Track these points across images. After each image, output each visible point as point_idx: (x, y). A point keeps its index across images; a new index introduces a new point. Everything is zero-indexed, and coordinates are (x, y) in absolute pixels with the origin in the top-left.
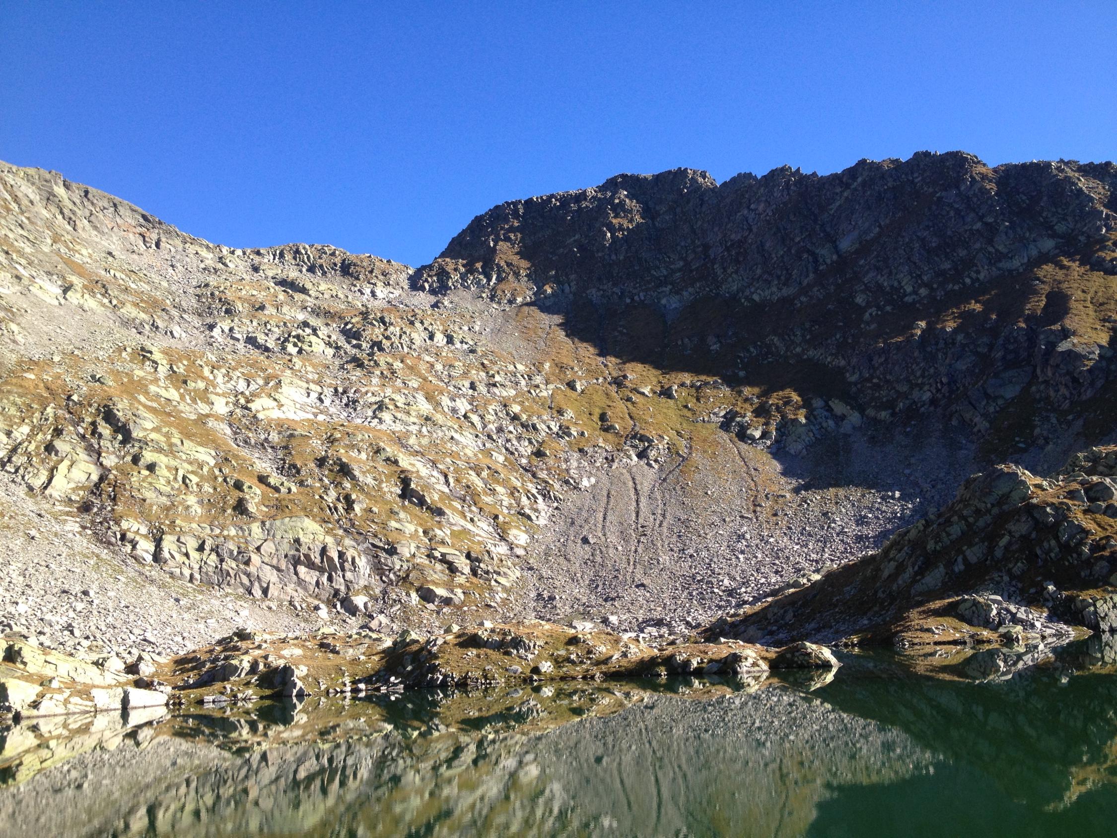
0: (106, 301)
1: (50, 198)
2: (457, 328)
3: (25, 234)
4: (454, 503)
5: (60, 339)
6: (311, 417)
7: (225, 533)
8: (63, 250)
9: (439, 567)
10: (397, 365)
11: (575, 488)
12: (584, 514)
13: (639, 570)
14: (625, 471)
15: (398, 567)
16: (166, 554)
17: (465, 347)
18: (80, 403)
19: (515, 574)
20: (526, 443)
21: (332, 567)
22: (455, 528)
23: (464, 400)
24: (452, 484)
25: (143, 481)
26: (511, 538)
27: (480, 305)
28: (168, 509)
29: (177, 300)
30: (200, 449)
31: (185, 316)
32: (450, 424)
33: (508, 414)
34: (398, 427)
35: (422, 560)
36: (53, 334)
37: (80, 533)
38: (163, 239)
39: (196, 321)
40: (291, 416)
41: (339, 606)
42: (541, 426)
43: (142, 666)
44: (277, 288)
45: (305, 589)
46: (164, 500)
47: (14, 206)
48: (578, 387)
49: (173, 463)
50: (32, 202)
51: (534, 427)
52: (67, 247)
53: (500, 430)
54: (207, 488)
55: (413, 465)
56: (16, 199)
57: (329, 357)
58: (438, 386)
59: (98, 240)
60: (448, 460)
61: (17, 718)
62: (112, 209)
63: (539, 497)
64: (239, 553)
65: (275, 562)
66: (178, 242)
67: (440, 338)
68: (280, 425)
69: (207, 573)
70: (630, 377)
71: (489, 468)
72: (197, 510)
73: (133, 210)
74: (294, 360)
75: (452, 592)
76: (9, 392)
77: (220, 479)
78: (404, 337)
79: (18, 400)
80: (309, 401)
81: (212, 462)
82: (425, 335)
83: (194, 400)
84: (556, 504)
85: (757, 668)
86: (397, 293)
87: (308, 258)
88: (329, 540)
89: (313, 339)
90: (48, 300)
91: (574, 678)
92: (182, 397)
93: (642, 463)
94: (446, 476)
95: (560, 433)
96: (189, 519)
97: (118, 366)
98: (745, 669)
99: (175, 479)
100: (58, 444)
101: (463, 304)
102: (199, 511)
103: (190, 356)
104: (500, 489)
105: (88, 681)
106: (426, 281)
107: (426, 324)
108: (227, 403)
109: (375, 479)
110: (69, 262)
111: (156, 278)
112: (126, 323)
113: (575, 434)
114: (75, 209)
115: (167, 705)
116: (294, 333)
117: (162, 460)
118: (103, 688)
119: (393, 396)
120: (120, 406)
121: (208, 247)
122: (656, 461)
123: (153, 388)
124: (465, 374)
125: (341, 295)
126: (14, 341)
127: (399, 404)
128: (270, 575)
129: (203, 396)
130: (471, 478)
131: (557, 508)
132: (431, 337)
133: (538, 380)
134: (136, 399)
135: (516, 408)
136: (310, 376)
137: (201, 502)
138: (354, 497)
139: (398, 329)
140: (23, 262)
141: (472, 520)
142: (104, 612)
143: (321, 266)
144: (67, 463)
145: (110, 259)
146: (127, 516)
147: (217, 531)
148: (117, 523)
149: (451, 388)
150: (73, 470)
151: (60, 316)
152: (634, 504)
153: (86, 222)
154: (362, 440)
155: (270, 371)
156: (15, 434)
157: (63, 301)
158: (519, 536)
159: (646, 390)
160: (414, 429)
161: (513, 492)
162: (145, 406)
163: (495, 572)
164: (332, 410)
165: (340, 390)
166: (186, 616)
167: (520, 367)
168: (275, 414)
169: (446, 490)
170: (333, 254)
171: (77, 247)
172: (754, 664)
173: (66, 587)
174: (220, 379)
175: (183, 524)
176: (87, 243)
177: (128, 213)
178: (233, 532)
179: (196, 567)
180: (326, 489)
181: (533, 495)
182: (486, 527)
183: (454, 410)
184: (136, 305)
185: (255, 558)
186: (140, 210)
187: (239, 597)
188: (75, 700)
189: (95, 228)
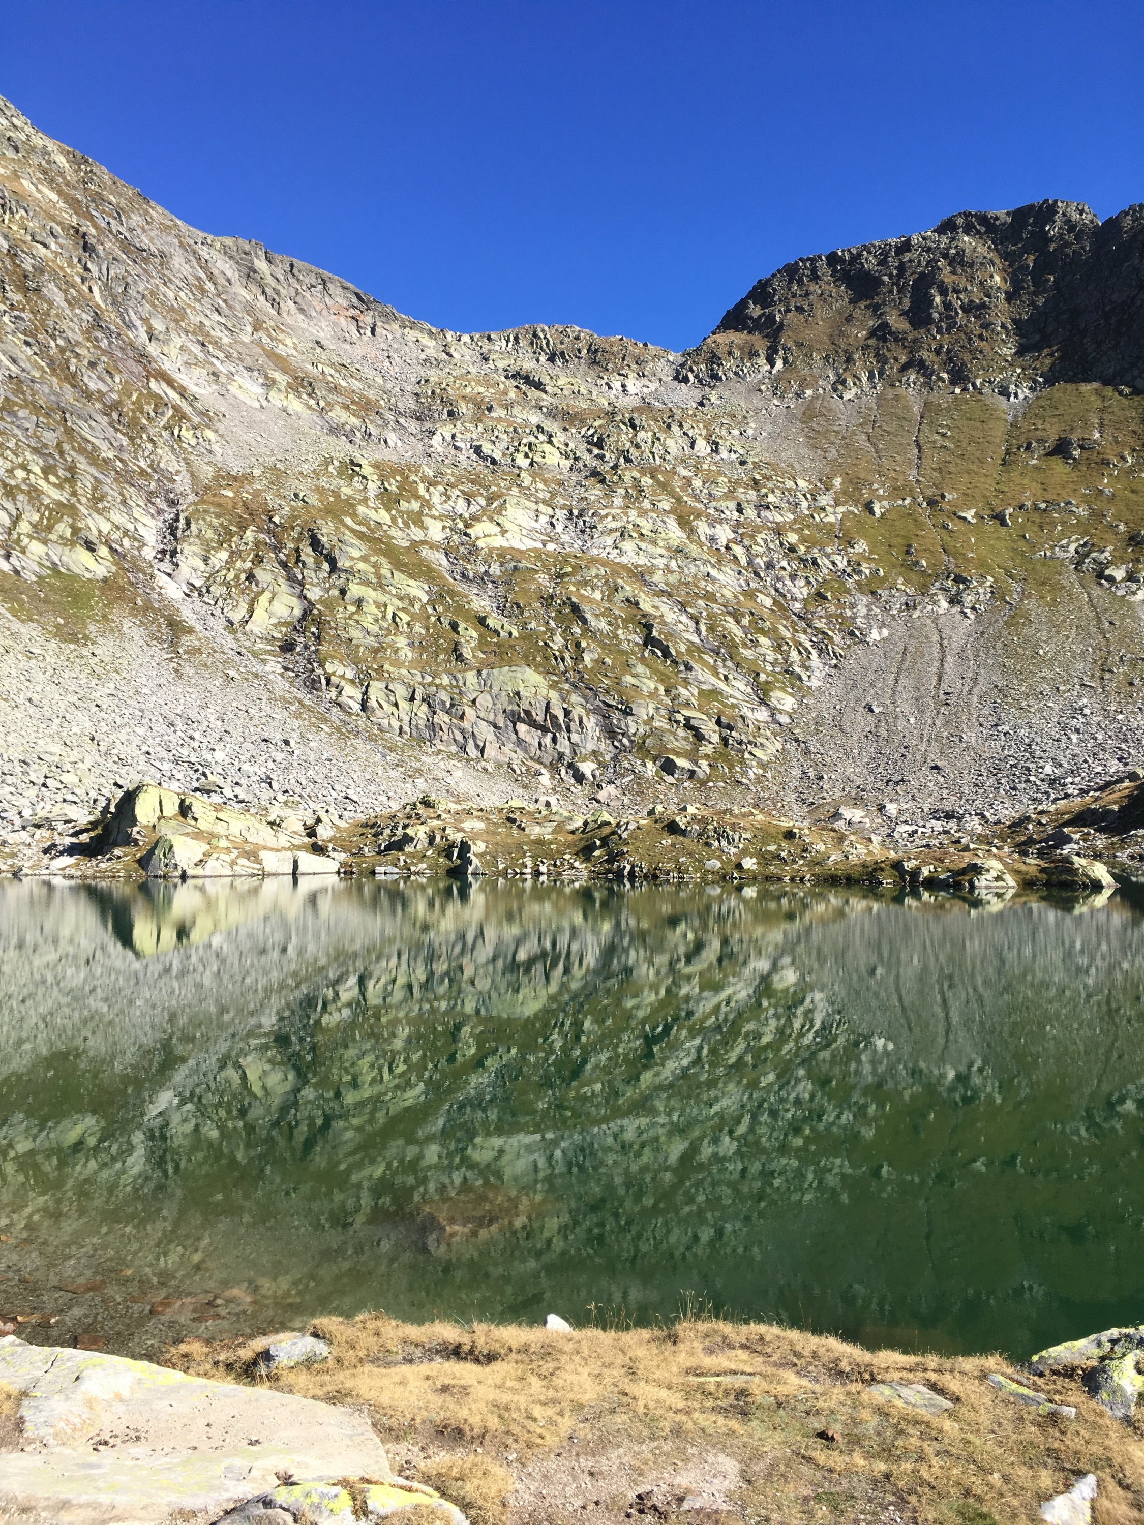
0: (312, 402)
1: (250, 274)
2: (724, 433)
3: (223, 320)
4: (705, 657)
5: (262, 450)
6: (539, 545)
7: (438, 681)
8: (266, 340)
9: (681, 733)
10: (647, 481)
11: (861, 642)
12: (871, 676)
13: (935, 747)
14: (929, 621)
15: (632, 731)
16: (373, 703)
17: (733, 456)
18: (282, 525)
19: (775, 746)
20: (802, 583)
21: (559, 728)
22: (704, 687)
23: (726, 527)
24: (704, 633)
25: (350, 618)
26: (774, 702)
27: (757, 401)
28: (376, 651)
29: (393, 400)
30: (412, 582)
31: (401, 420)
32: (706, 557)
33: (781, 544)
34: (642, 560)
35: (661, 723)
36: (254, 443)
37: (282, 675)
38: (379, 324)
39: (413, 426)
40: (517, 545)
41: (563, 772)
42: (823, 562)
43: (320, 829)
44: (508, 382)
45: (526, 751)
46: (371, 641)
47: (209, 286)
48: (877, 511)
49: (382, 598)
50: (229, 281)
51: (815, 562)
52: (269, 336)
53: (770, 566)
54: (418, 628)
55: (657, 608)
56: (211, 277)
57: (565, 471)
58: (695, 508)
59: (305, 326)
60: (701, 602)
61: (184, 877)
62: (320, 287)
63: (814, 652)
64: (452, 705)
65: (491, 717)
66: (396, 327)
67: (703, 447)
68: (502, 554)
69: (417, 726)
70: (948, 496)
71: (752, 613)
72: (407, 653)
73: (344, 288)
74: (523, 475)
75: (696, 764)
76: (205, 511)
77: (433, 619)
78: (657, 444)
79: (215, 522)
80: (537, 526)
81: (425, 599)
82: (684, 442)
83: (407, 526)
84: (834, 662)
85: (1001, 883)
86: (653, 386)
87: (548, 344)
88: (554, 695)
89: (547, 448)
90: (249, 402)
91: (780, 879)
92: (394, 519)
93: (954, 610)
94: (697, 623)
95: (849, 570)
96: (397, 664)
97: (324, 483)
98: (984, 883)
99: (384, 617)
100: (258, 573)
101: (734, 400)
102: (410, 654)
103: (402, 471)
104: (763, 640)
105: (261, 842)
106: (692, 370)
107: (686, 426)
108: (444, 528)
109: (610, 624)
110: (272, 356)
111: (368, 373)
112: (335, 430)
113: (867, 572)
114: (279, 287)
115: (338, 873)
116: (524, 441)
117: (370, 594)
118: (272, 850)
119: (639, 521)
120: (324, 531)
121: (430, 333)
122: (973, 608)
123: (361, 509)
124: (730, 494)
125: (584, 391)
126: (210, 452)
127: (644, 532)
128: (486, 732)
129: (417, 519)
130: (727, 625)
131: (836, 666)
132: (692, 445)
133: (825, 500)
134: (342, 522)
135: (793, 538)
136: (541, 495)
137: (411, 645)
138: (584, 644)
139: (650, 434)
140: (221, 355)
141: (726, 678)
142: (305, 764)
143: (562, 353)
144: (267, 595)
145: (319, 350)
146: (332, 657)
147: (429, 679)
148: (322, 665)
149: (711, 511)
150: (275, 603)
151: (261, 421)
152: (937, 664)
153: (291, 303)
154: (597, 576)
155: (494, 488)
156: (213, 560)
157: (265, 403)
158: (785, 701)
159: (969, 515)
160: (660, 562)
161: (779, 645)
162: (353, 531)
163: (750, 742)
164: (565, 538)
165: (576, 512)
166: (393, 773)
167: (802, 484)
168: (498, 542)
169: (696, 640)
170: (577, 338)
171: (281, 336)
172: (998, 878)
173: (266, 735)
174: (436, 499)
175: (392, 669)
176: (291, 330)
177: (339, 291)
178: (445, 680)
179: (406, 719)
180: (552, 632)
181: (806, 649)
182: (742, 687)
183: (713, 539)
184: (347, 408)
185: (470, 712)
186: (352, 286)
187: (450, 756)
188: (242, 861)
189: (302, 310)
